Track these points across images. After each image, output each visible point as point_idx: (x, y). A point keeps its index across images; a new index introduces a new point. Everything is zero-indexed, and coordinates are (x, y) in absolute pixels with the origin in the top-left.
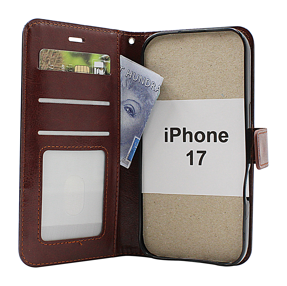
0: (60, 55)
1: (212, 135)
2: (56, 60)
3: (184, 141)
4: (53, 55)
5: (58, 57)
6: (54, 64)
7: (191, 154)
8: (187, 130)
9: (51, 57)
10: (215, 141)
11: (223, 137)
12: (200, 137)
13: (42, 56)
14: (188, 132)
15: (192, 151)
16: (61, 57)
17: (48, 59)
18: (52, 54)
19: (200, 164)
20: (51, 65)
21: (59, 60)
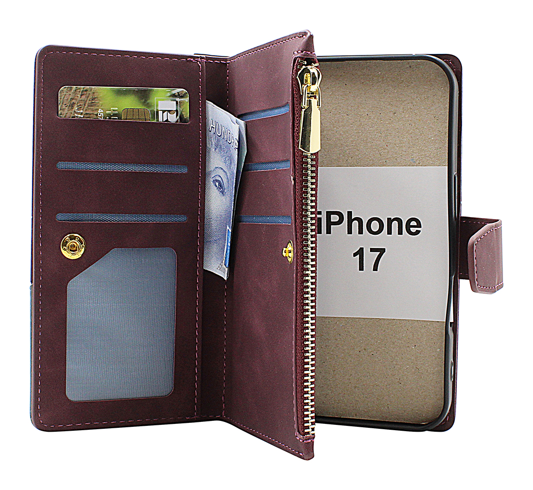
0: (95, 94)
1: (395, 224)
2: (87, 102)
4: (81, 95)
5: (91, 97)
6: (85, 109)
9: (79, 99)
10: (400, 232)
11: (412, 226)
13: (62, 97)
14: (356, 219)
17: (74, 101)
19: (375, 269)
20: (79, 111)
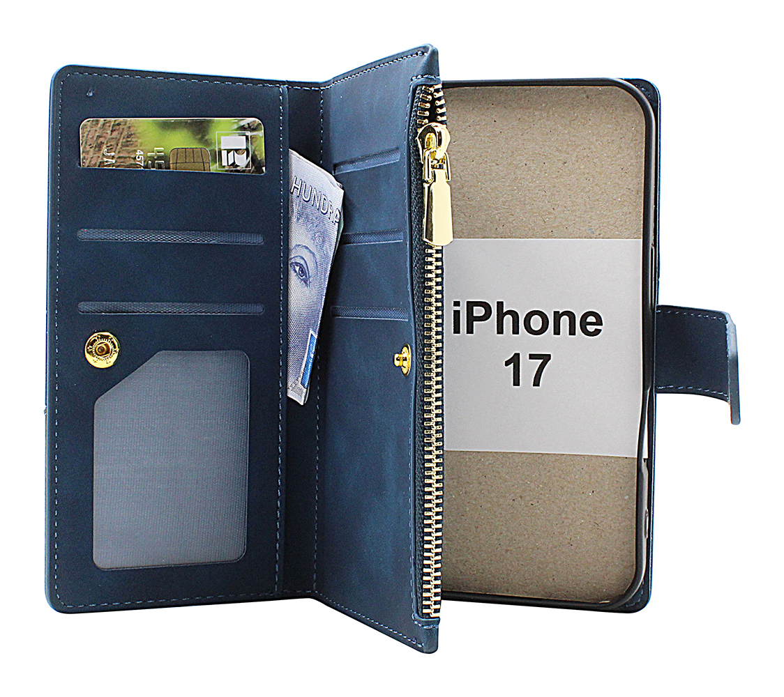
3: (500, 331)
7: (515, 360)
8: (506, 308)
12: (536, 323)
15: (519, 354)
16: (134, 134)
18: (111, 128)
21: (129, 139)
